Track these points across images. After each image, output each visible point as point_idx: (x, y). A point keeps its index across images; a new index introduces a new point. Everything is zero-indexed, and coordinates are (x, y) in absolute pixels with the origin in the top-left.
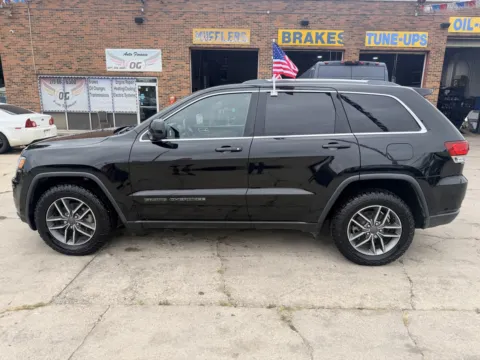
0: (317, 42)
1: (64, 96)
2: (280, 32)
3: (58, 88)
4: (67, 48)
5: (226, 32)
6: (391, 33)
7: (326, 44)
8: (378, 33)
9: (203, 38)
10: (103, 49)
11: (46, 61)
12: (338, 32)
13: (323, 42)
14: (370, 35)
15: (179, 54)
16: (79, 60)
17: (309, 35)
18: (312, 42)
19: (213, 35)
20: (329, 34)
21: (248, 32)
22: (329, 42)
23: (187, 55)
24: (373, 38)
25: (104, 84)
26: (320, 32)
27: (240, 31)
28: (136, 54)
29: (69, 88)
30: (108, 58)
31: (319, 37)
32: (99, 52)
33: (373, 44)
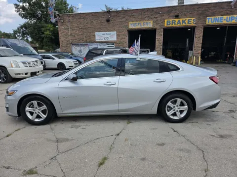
0: (183, 24)
1: (80, 51)
2: (166, 21)
3: (78, 48)
4: (82, 33)
5: (142, 22)
6: (220, 17)
7: (187, 24)
8: (213, 17)
9: (133, 26)
10: (94, 32)
11: (74, 38)
12: (193, 19)
13: (185, 24)
14: (209, 19)
15: (123, 33)
16: (86, 37)
17: (179, 21)
18: (180, 24)
19: (137, 24)
20: (188, 20)
21: (152, 22)
22: (188, 23)
23: (127, 33)
24: (210, 20)
26: (184, 19)
27: (148, 22)
28: (107, 34)
29: (82, 48)
30: (96, 36)
31: (183, 22)
32: (93, 34)
33: (210, 23)
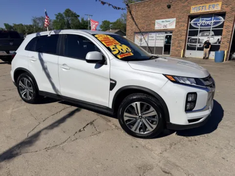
1: (141, 40)
3: (140, 37)
5: (208, 5)
9: (195, 10)
10: (155, 20)
15: (183, 19)
16: (147, 25)
19: (201, 8)
21: (220, 3)
23: (187, 19)
25: (153, 35)
27: (216, 4)
28: (166, 21)
29: (143, 37)
30: (156, 24)
32: (153, 22)
